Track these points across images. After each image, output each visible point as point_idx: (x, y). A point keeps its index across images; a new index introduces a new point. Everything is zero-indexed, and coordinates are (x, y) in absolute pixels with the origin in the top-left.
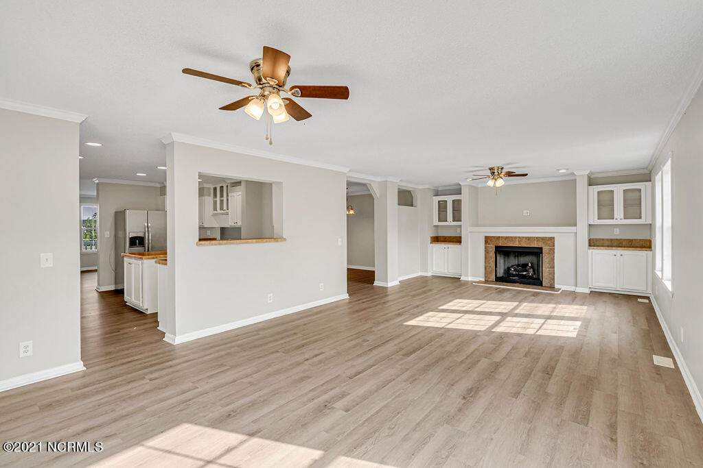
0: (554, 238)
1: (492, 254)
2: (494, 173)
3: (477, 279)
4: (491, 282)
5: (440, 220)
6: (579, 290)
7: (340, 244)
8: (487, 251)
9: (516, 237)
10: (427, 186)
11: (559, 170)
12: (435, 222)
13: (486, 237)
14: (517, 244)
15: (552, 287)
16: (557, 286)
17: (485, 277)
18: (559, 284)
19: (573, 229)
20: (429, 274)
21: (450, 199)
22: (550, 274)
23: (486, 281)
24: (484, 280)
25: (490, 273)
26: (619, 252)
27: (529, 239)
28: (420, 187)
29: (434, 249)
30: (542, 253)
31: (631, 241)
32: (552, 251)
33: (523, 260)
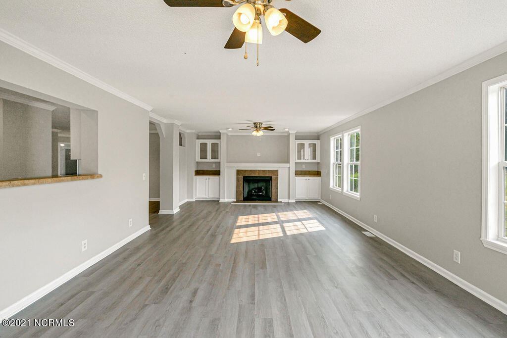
0: (277, 171)
1: (241, 182)
2: (257, 126)
3: (231, 200)
4: (241, 202)
5: (201, 158)
6: (291, 201)
7: (144, 179)
8: (238, 180)
9: (256, 170)
10: (194, 131)
11: (284, 129)
12: (198, 159)
13: (237, 170)
14: (257, 175)
15: (276, 201)
16: (279, 200)
17: (237, 198)
18: (281, 199)
19: (287, 165)
20: (194, 200)
21: (209, 142)
22: (276, 193)
23: (237, 201)
24: (235, 200)
25: (240, 195)
26: (307, 178)
27: (264, 171)
28: (188, 131)
29: (198, 180)
30: (271, 180)
31: (309, 171)
32: (277, 178)
33: (260, 185)
